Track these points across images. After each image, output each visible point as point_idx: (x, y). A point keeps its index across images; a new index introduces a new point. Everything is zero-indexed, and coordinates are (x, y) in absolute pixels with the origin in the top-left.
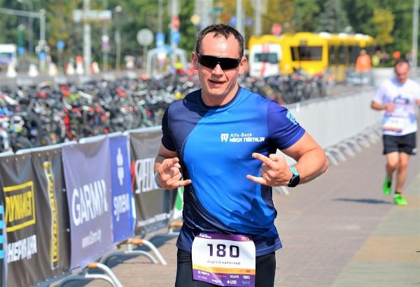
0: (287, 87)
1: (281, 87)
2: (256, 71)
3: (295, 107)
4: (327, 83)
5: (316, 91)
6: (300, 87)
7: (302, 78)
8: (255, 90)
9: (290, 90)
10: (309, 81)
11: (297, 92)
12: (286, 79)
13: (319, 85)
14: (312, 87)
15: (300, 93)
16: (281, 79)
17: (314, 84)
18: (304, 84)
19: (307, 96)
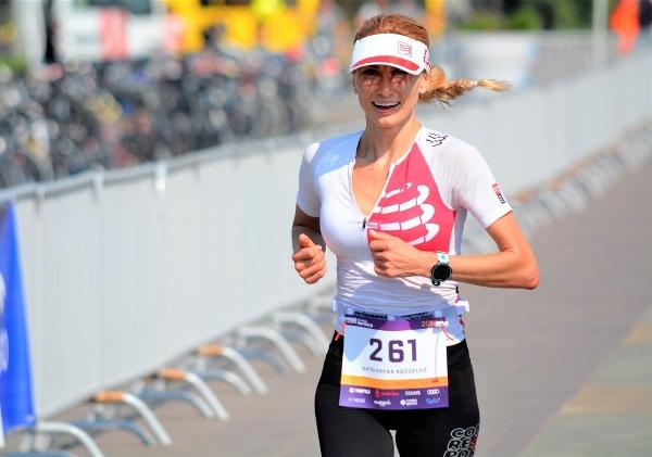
0: (173, 98)
1: (153, 98)
2: (82, 39)
3: (153, 176)
4: (314, 84)
5: (275, 109)
6: (217, 96)
7: (228, 67)
8: (61, 108)
9: (185, 108)
10: (249, 78)
11: (206, 114)
12: (173, 70)
13: (286, 90)
14: (259, 98)
15: (218, 120)
16: (153, 72)
17: (268, 89)
18: (231, 85)
19: (244, 128)
